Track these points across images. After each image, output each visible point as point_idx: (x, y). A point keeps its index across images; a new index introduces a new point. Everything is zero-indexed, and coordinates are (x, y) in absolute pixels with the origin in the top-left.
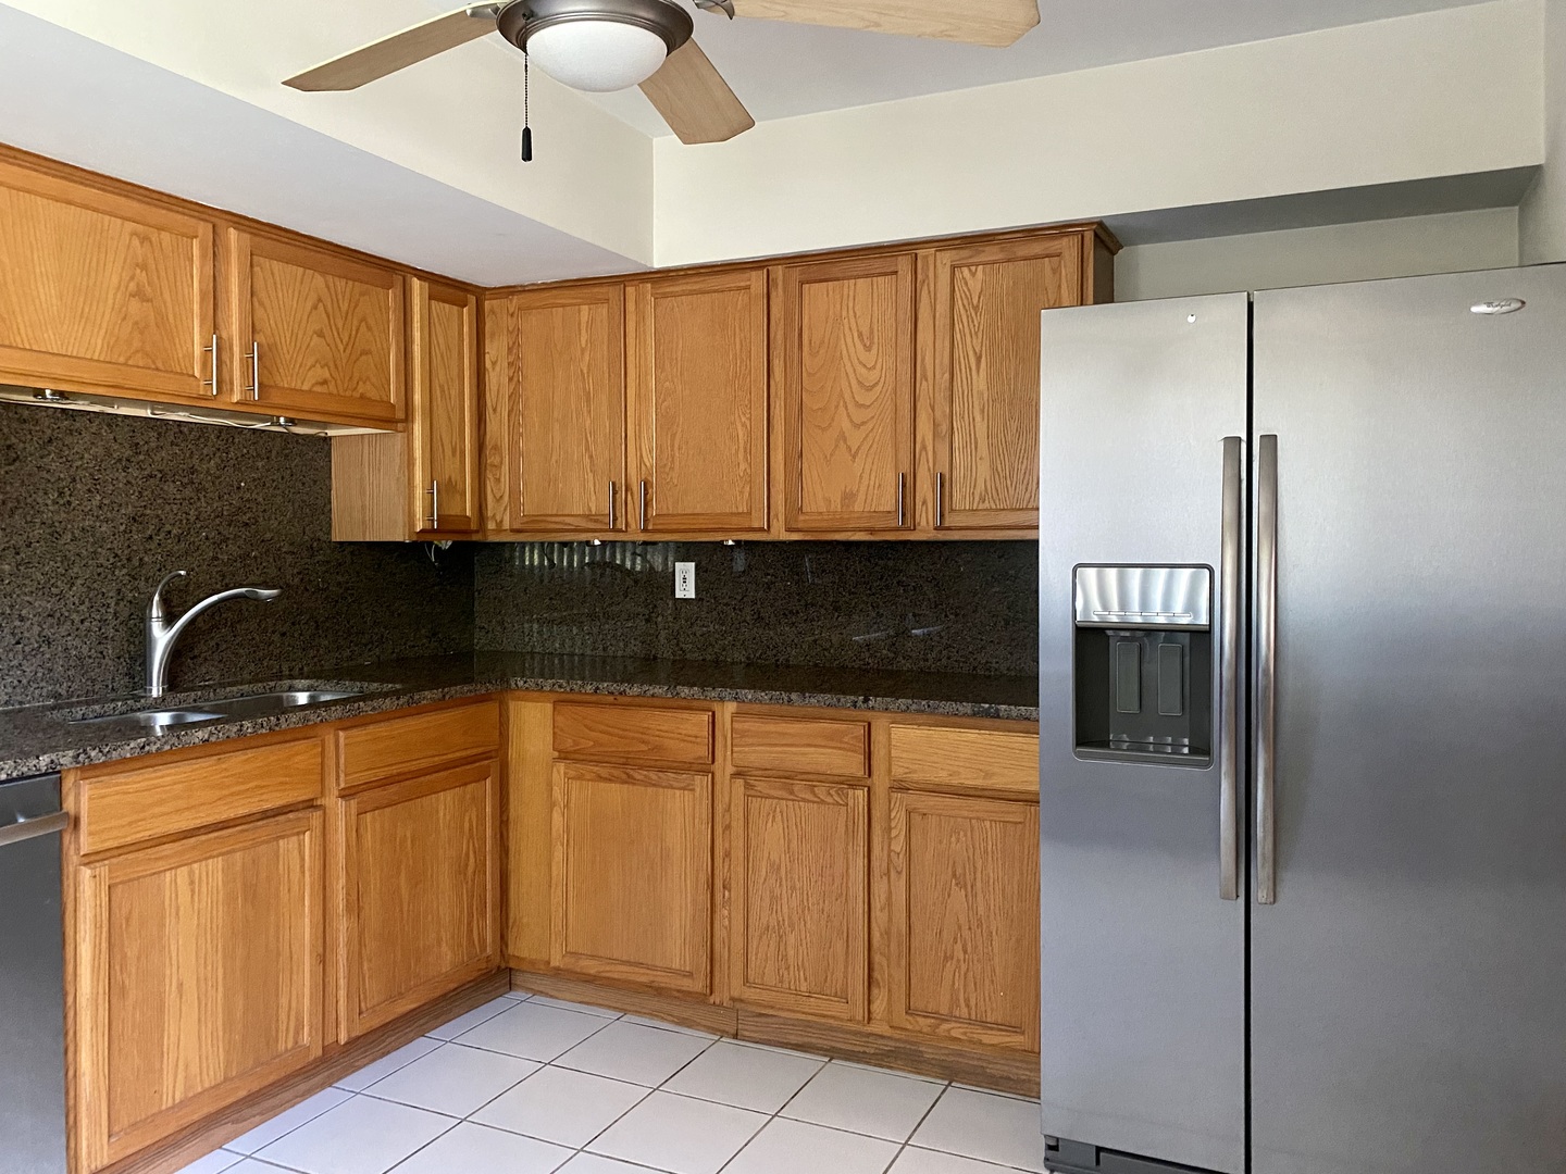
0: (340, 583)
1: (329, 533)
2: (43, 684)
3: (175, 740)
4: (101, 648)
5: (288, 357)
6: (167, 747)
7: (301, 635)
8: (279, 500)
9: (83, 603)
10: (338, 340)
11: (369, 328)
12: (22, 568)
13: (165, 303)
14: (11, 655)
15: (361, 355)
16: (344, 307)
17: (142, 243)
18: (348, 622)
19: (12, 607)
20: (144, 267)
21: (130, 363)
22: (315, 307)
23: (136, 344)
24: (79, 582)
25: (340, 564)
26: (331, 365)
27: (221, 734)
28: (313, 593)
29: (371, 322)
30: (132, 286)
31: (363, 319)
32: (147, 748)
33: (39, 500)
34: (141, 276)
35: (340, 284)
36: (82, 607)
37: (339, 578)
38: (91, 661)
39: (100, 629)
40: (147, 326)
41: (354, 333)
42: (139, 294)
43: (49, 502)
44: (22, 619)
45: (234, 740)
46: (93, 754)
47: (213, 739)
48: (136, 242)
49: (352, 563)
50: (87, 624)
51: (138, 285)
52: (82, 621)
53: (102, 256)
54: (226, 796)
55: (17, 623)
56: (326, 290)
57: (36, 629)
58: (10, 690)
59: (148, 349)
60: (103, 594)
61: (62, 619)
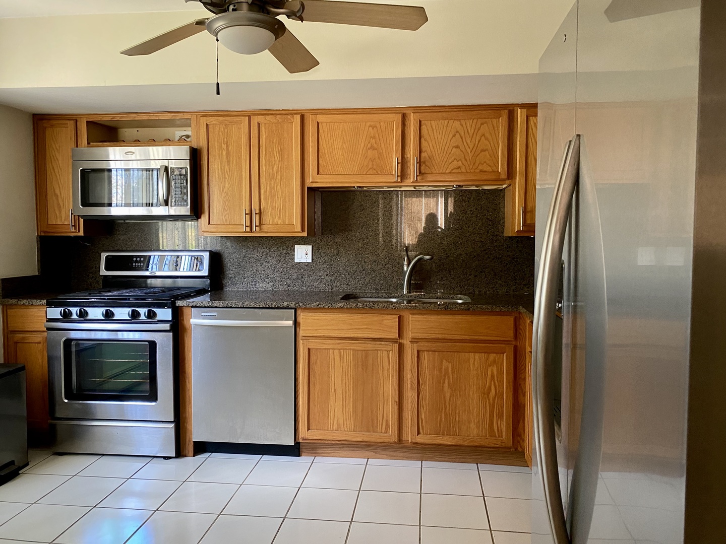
0: (509, 255)
1: (503, 232)
2: (372, 285)
3: (330, 305)
4: (392, 274)
5: (439, 160)
6: (327, 307)
7: (485, 277)
8: (474, 219)
9: (386, 258)
10: (467, 147)
11: (486, 139)
12: (365, 246)
13: (382, 149)
14: (361, 274)
15: (481, 152)
16: (471, 132)
17: (373, 129)
18: (514, 273)
19: (362, 258)
20: (374, 137)
21: (367, 173)
22: (454, 136)
23: (370, 166)
24: (385, 251)
25: (509, 247)
26: (463, 160)
27: (348, 306)
28: (493, 259)
29: (488, 135)
30: (369, 146)
31: (483, 135)
32: (319, 306)
33: (371, 223)
34: (373, 141)
35: (469, 122)
36: (386, 260)
37: (509, 253)
38: (389, 279)
39: (392, 268)
40: (375, 159)
41: (477, 143)
42: (372, 148)
43: (374, 223)
44: (365, 262)
45: (353, 309)
46: (301, 304)
47: (345, 307)
48: (371, 128)
49: (517, 246)
50: (387, 266)
51: (371, 144)
52: (386, 265)
53: (358, 137)
54: (353, 329)
55: (363, 264)
56: (461, 127)
57: (370, 266)
58: (361, 285)
59: (375, 167)
60: (394, 255)
61: (379, 263)
